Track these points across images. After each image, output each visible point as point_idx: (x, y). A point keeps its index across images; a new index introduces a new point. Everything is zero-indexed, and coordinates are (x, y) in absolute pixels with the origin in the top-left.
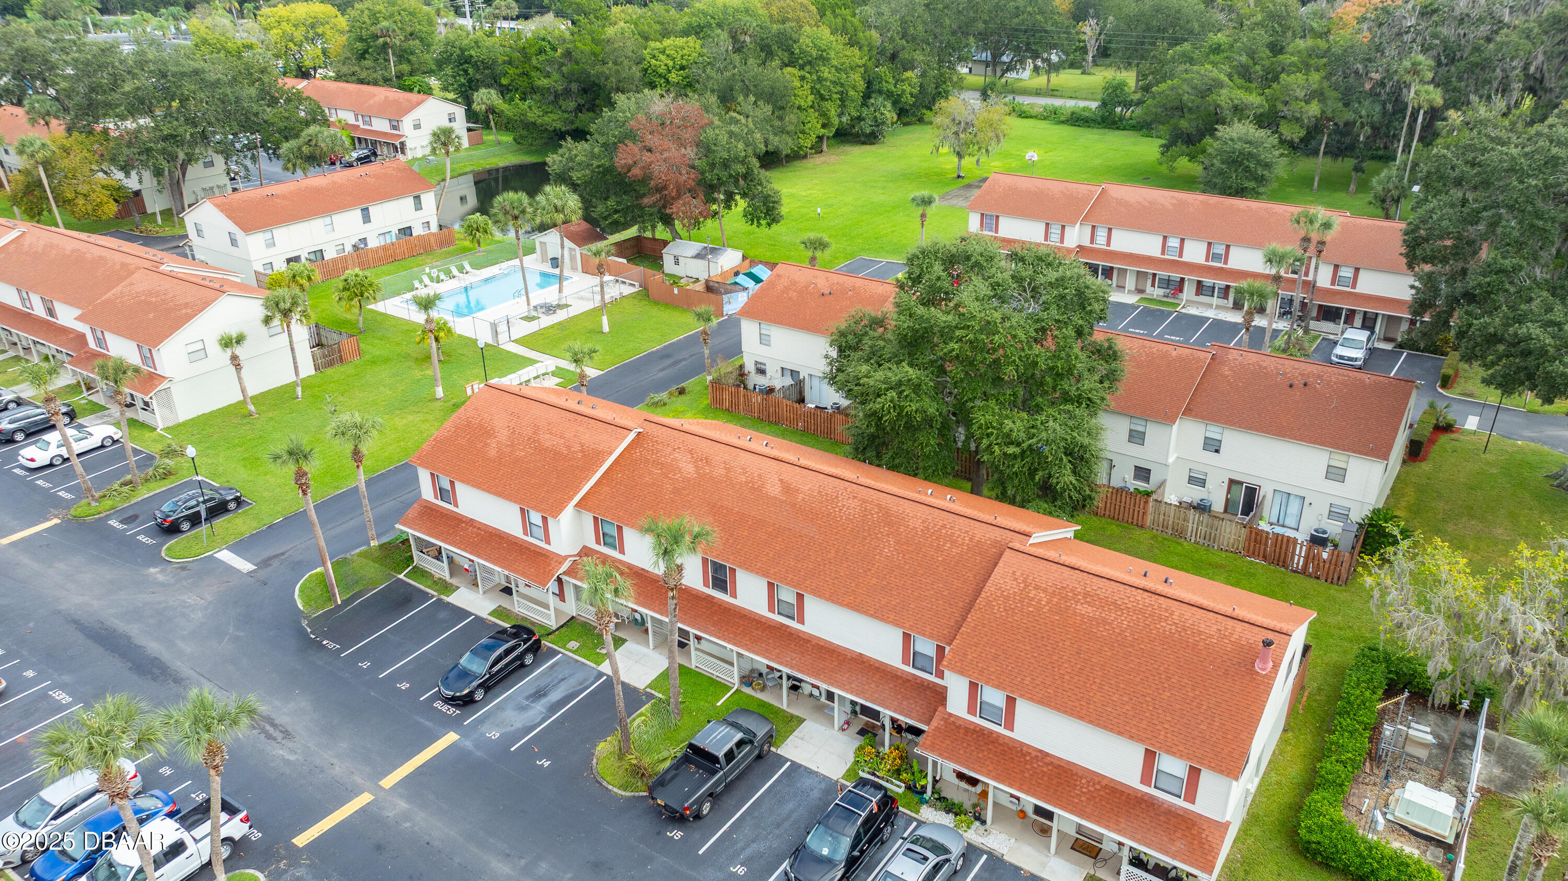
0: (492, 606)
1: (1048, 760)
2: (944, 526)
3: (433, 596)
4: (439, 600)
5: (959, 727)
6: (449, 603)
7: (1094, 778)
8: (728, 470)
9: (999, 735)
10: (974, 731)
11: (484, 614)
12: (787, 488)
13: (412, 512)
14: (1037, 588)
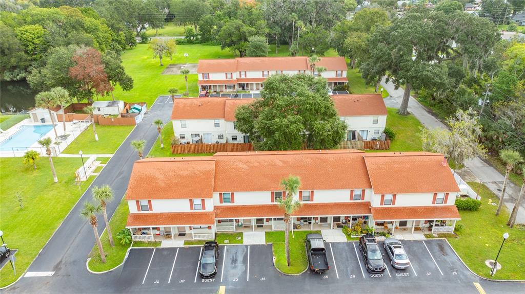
0: (183, 242)
1: (407, 208)
2: (340, 158)
3: (153, 249)
4: (157, 249)
5: (379, 210)
6: (163, 249)
7: (421, 208)
8: (259, 163)
9: (391, 208)
10: (384, 209)
11: (182, 246)
12: (284, 162)
13: (129, 219)
14: (380, 165)
